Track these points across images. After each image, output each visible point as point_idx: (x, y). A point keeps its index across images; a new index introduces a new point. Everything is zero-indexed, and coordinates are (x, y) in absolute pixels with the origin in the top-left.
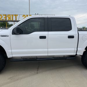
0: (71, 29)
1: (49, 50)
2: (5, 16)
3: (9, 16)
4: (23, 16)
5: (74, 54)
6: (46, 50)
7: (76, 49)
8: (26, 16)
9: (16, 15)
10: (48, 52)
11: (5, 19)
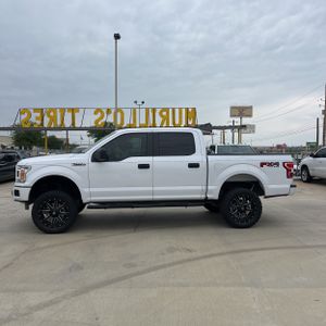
0: (194, 152)
1: (156, 188)
2: (38, 114)
3: (52, 114)
4: (96, 113)
5: (203, 196)
6: (151, 188)
7: (204, 188)
8: (105, 111)
9: (73, 111)
10: (153, 193)
11: (39, 122)
